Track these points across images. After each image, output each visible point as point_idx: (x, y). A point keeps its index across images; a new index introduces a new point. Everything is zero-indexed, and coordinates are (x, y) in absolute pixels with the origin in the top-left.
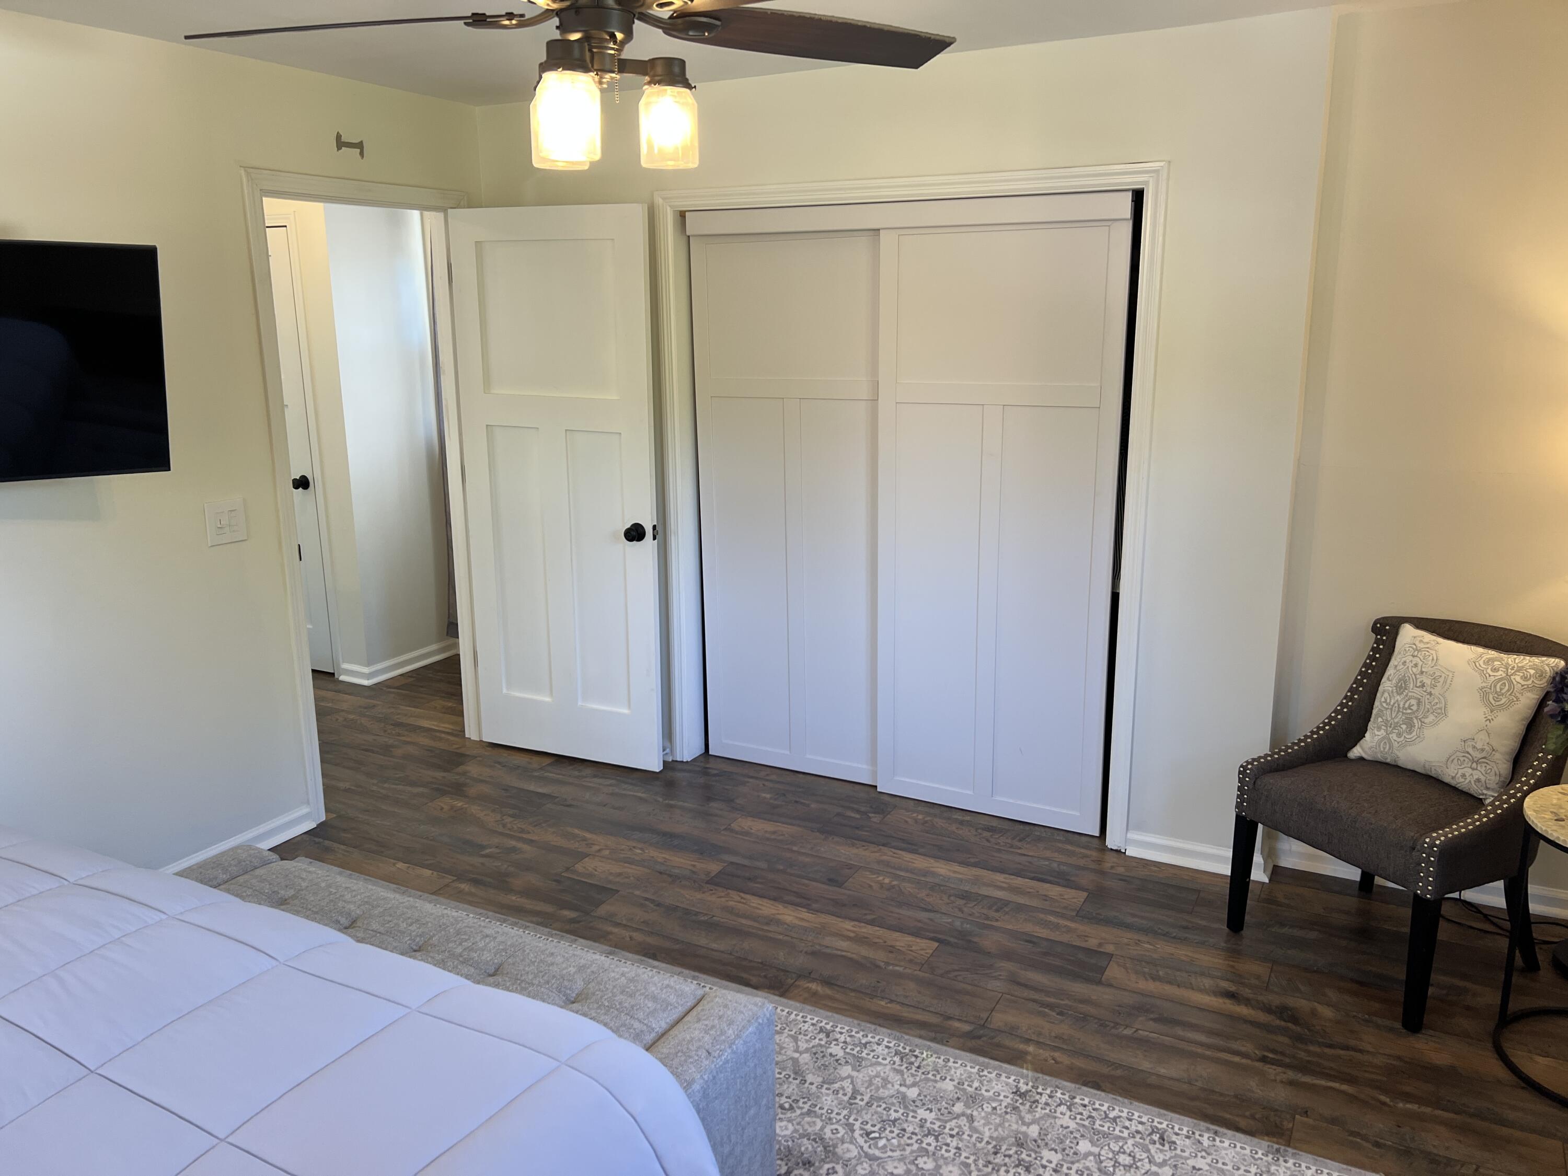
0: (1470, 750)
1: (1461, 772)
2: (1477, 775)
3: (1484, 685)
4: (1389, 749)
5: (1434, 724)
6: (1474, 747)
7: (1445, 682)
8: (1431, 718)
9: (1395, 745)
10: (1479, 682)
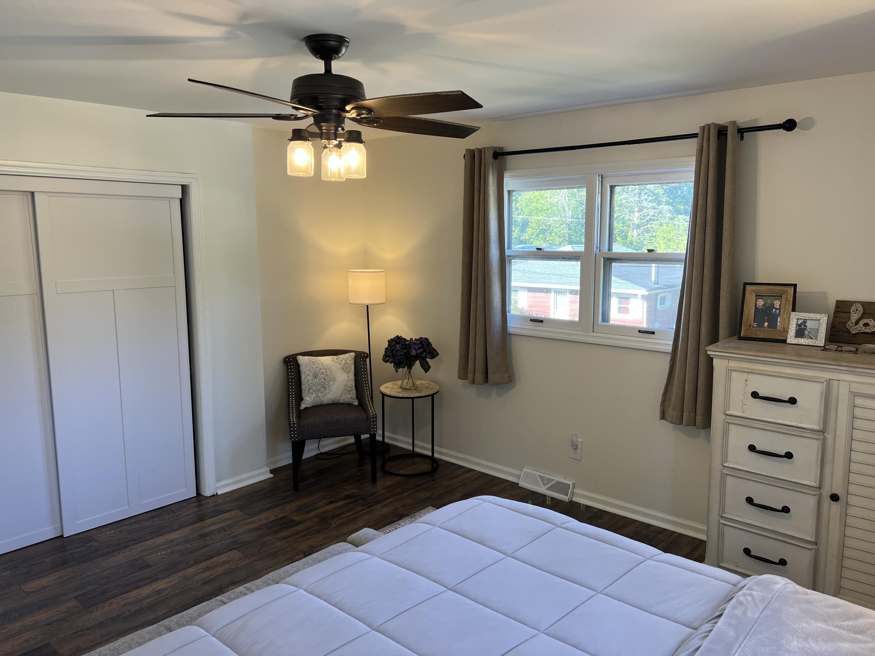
0: (347, 388)
1: (346, 397)
2: (351, 396)
3: (341, 366)
4: (319, 399)
5: (333, 384)
6: (348, 387)
7: (329, 369)
8: (331, 383)
9: (321, 397)
10: (340, 366)
